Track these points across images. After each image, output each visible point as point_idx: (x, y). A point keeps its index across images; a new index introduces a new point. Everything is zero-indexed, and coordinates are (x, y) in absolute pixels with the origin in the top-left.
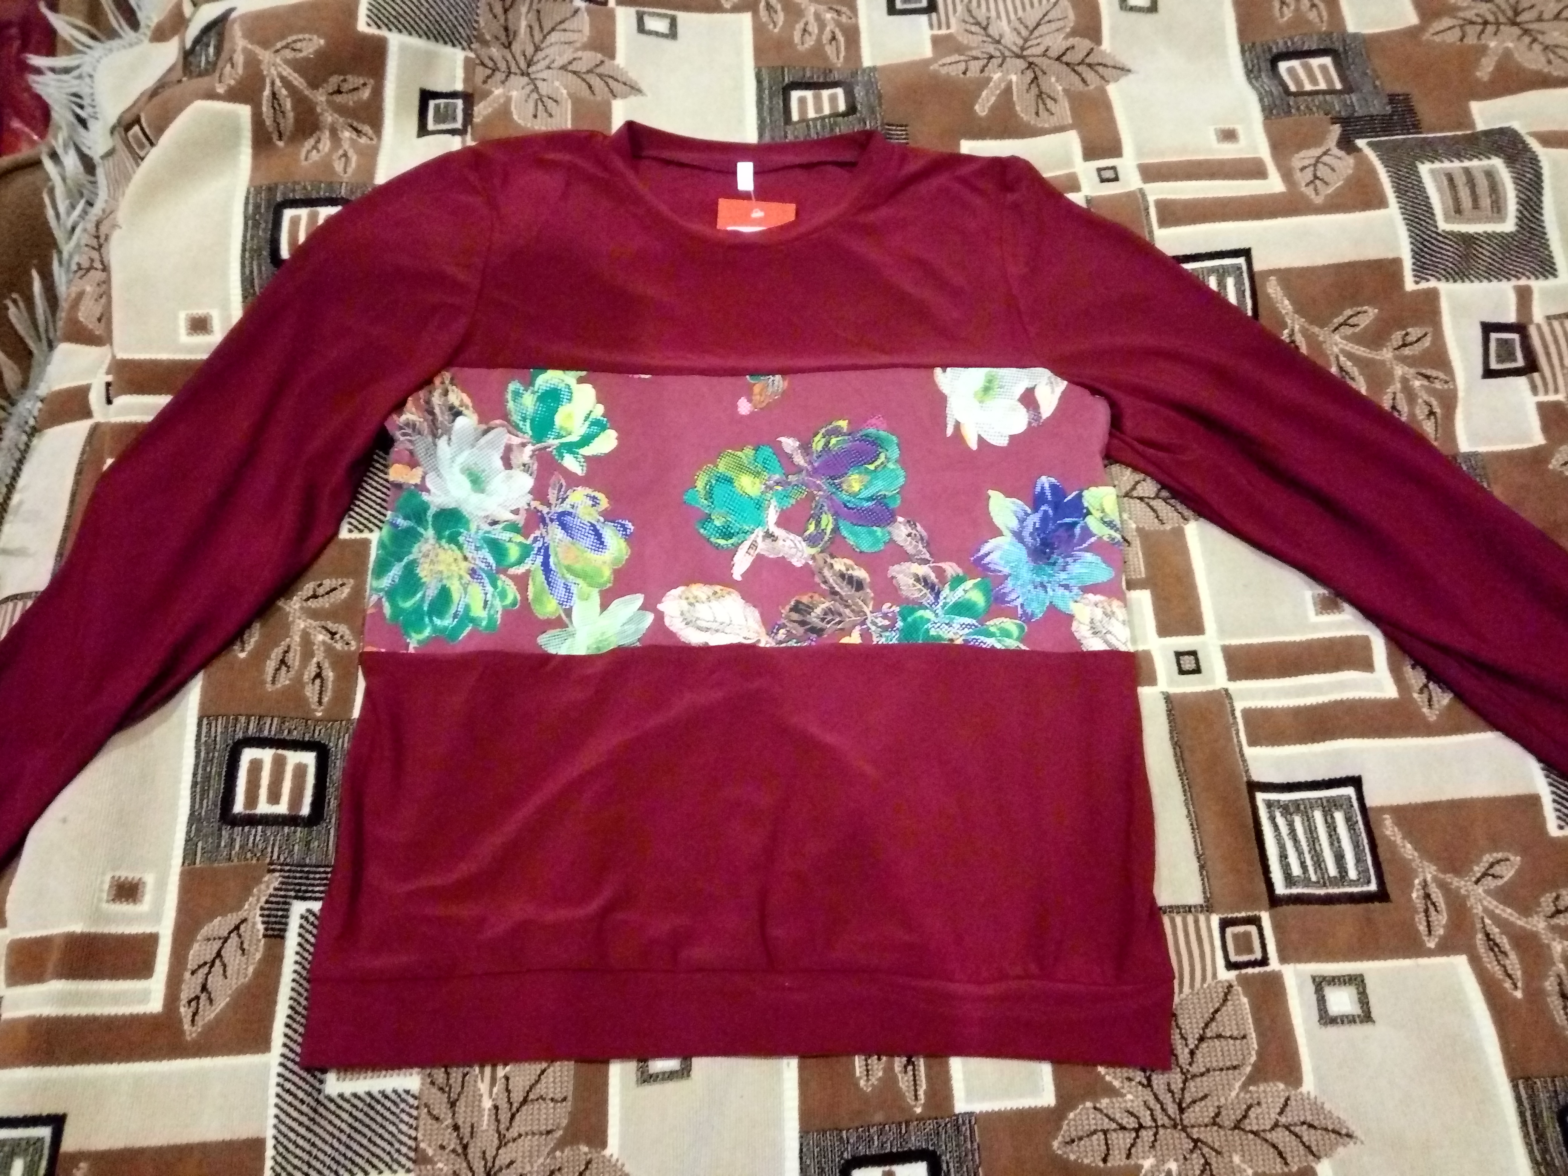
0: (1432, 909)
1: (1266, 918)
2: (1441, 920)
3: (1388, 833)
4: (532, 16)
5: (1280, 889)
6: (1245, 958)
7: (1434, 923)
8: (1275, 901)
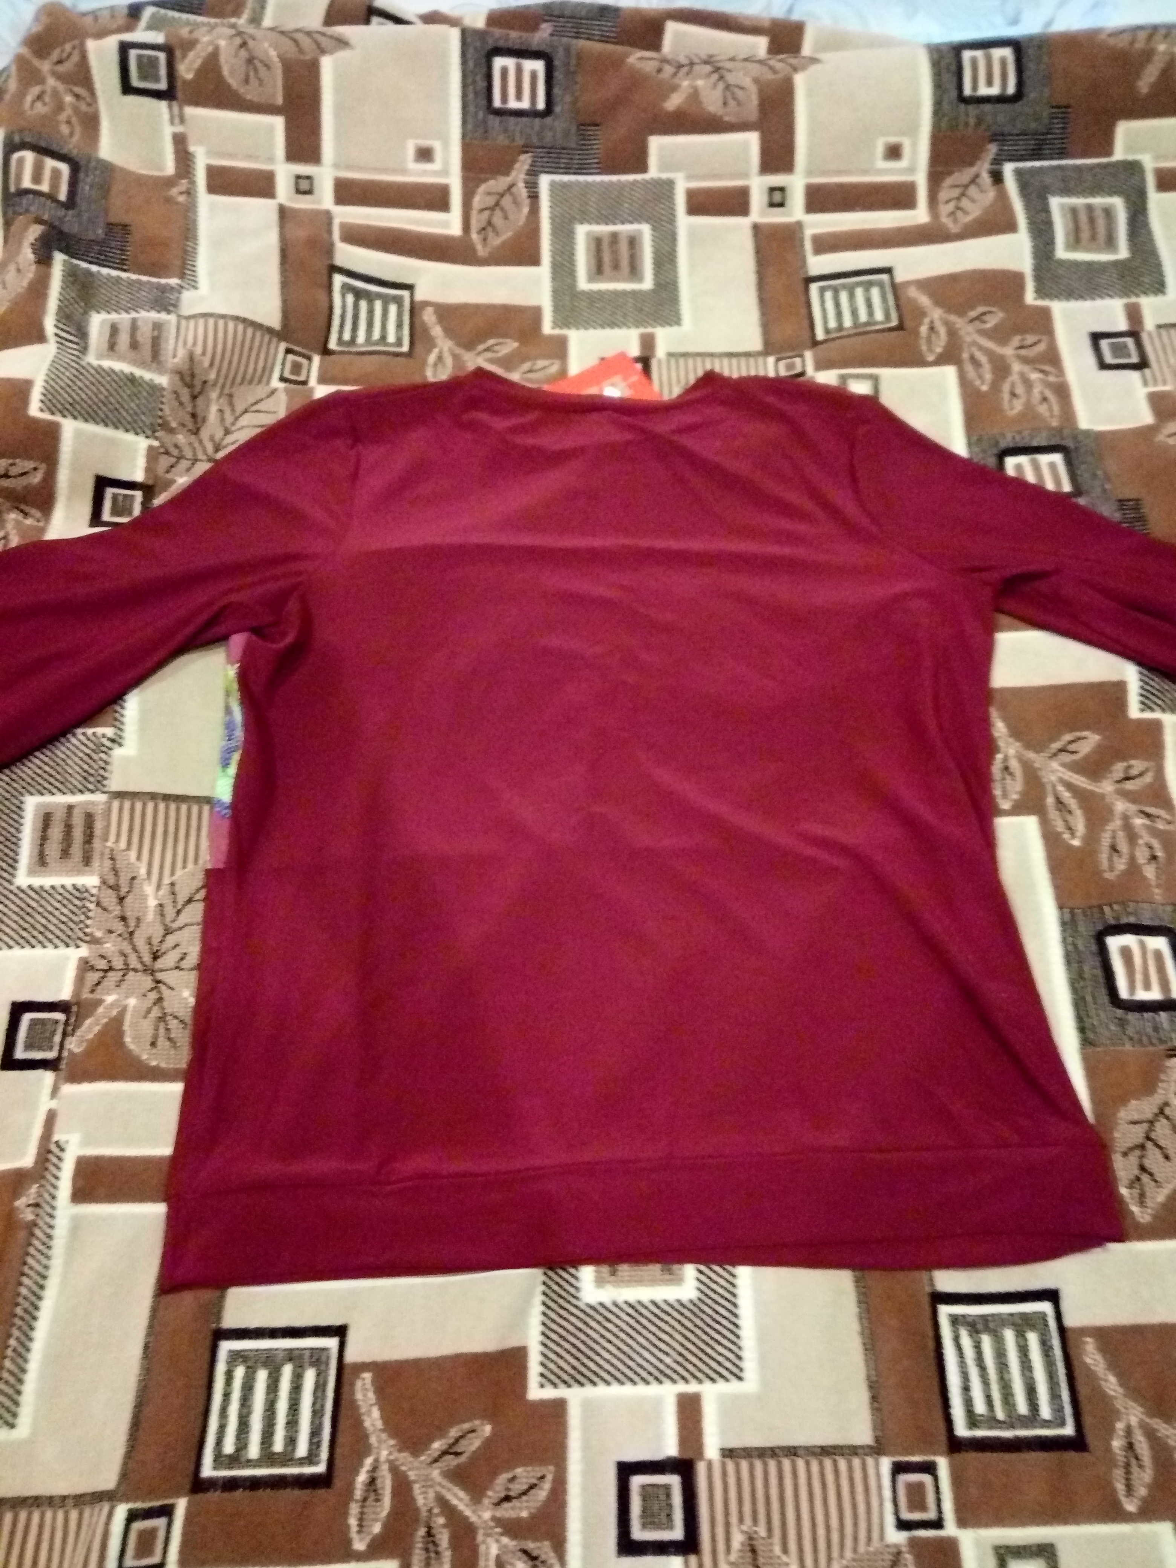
0: (1133, 1462)
1: (943, 1464)
2: (1144, 1477)
3: (1088, 1361)
4: (224, 401)
5: (961, 1430)
6: (917, 1516)
7: (1135, 1482)
8: (955, 1446)
